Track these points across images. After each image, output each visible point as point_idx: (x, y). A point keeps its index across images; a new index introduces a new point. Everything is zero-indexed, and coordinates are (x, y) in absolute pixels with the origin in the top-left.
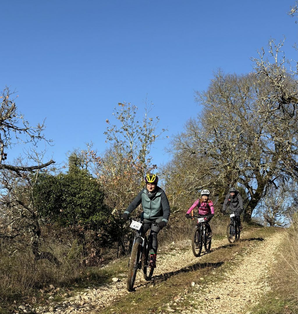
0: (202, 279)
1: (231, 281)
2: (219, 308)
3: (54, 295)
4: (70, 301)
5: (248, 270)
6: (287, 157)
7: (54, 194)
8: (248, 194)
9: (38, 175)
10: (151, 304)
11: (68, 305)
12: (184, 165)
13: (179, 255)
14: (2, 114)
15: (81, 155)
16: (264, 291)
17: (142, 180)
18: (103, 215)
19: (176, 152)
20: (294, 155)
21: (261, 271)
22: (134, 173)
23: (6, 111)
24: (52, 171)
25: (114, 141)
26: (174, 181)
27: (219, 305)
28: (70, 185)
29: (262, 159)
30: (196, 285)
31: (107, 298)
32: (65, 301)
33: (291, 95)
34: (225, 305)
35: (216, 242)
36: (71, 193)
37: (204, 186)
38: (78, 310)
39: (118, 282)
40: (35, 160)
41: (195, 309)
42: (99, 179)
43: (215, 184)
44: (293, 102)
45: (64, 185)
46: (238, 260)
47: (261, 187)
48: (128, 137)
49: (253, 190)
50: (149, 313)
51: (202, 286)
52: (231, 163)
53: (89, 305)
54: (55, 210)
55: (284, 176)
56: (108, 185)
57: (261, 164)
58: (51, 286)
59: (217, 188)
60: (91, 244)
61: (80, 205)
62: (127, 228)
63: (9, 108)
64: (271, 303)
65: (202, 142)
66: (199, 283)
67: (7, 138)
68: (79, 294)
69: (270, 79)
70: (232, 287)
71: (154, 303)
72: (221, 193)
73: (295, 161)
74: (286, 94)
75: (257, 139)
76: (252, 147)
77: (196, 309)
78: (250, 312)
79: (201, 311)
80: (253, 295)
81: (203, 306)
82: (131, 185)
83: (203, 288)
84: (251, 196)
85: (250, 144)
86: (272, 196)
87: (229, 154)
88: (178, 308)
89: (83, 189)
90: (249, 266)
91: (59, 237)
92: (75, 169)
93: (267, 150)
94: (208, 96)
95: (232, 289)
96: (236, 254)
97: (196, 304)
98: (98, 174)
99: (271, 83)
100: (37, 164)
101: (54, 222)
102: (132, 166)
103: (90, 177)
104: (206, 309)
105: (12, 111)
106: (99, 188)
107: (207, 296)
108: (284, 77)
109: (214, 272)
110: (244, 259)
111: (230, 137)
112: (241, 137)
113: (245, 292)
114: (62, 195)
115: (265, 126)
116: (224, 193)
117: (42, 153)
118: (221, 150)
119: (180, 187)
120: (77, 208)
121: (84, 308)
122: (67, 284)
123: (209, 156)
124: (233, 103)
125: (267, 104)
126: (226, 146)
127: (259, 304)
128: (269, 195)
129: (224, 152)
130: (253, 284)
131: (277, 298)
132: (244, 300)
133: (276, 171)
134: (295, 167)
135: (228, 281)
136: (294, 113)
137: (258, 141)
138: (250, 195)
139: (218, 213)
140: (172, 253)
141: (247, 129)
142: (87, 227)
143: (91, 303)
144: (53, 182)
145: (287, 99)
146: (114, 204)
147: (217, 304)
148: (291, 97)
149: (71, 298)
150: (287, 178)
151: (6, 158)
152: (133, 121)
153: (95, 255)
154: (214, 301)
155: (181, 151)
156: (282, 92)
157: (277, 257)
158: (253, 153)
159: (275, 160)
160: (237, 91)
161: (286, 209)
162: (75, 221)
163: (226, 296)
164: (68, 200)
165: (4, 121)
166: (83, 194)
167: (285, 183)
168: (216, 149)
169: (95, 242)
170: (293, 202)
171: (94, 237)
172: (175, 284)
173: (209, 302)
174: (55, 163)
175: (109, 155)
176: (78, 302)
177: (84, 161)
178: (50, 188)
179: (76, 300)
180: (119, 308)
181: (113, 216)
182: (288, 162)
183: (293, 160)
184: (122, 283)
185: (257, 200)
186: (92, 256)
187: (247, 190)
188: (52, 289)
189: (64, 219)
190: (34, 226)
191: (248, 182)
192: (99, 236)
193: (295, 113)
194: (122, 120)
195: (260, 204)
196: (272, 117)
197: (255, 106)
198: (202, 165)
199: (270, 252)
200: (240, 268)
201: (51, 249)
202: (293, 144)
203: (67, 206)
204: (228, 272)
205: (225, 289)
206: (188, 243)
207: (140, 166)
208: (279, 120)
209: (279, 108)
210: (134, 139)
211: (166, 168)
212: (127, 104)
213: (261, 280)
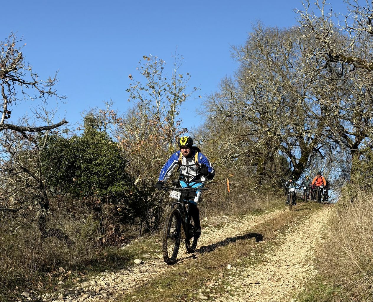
0: (239, 261)
1: (272, 263)
2: (259, 295)
3: (64, 279)
4: (84, 287)
5: (292, 251)
6: (335, 122)
7: (66, 159)
8: (290, 164)
9: (47, 137)
10: (180, 291)
11: (81, 292)
12: (218, 130)
13: (213, 233)
14: (6, 65)
15: (99, 115)
16: (309, 275)
17: (170, 146)
18: (124, 186)
19: (210, 114)
20: (342, 120)
21: (306, 252)
22: (161, 137)
23: (11, 61)
24: (65, 132)
25: (138, 100)
26: (208, 148)
27: (258, 292)
28: (85, 150)
29: (306, 125)
30: (232, 268)
31: (128, 283)
32: (77, 287)
33: (340, 52)
34: (266, 291)
35: (255, 219)
36: (87, 159)
37: (241, 153)
38: (92, 298)
39: (141, 264)
40: (44, 119)
41: (231, 296)
42: (120, 143)
43: (254, 151)
44: (341, 60)
45: (78, 150)
46: (279, 238)
47: (305, 156)
48: (154, 96)
49: (296, 159)
50: (178, 301)
51: (239, 269)
52: (271, 128)
53: (106, 291)
54: (67, 178)
55: (331, 145)
56: (130, 151)
57: (305, 130)
58: (61, 269)
59: (256, 157)
60: (109, 220)
61: (97, 173)
62: (152, 201)
63: (15, 58)
64: (318, 289)
65: (238, 103)
66: (236, 265)
67: (12, 94)
68: (95, 278)
69: (316, 33)
70: (274, 271)
71: (184, 290)
72: (260, 162)
73: (343, 127)
74: (334, 51)
75: (300, 101)
76: (295, 110)
77: (233, 295)
78: (294, 299)
79: (238, 298)
80: (297, 280)
81: (240, 293)
82: (157, 151)
83: (240, 272)
84: (294, 166)
85: (293, 108)
86: (317, 167)
87: (270, 118)
88: (211, 295)
89: (100, 155)
90: (292, 246)
91: (71, 211)
92: (92, 132)
93: (312, 115)
94: (246, 51)
95: (274, 273)
96: (277, 232)
97: (233, 291)
98: (119, 138)
99: (317, 38)
100: (47, 125)
101: (66, 193)
102: (159, 129)
103: (109, 141)
104: (244, 296)
105: (18, 61)
106: (120, 153)
107: (246, 280)
108: (331, 33)
109: (253, 253)
110: (286, 238)
111: (271, 99)
112: (283, 99)
113: (288, 276)
114: (75, 161)
115: (310, 88)
116: (263, 162)
117: (53, 112)
118: (260, 114)
119: (214, 155)
120: (93, 177)
121: (100, 296)
122: (80, 266)
123: (247, 120)
124: (274, 61)
125: (313, 61)
126: (266, 108)
127: (304, 290)
128: (314, 165)
129: (264, 116)
130: (297, 267)
131: (325, 284)
132: (288, 285)
133: (322, 138)
134: (343, 134)
135: (269, 263)
136: (342, 73)
137: (301, 104)
138: (292, 165)
139: (257, 185)
140: (204, 230)
141: (290, 90)
142: (104, 199)
143: (109, 290)
144: (65, 146)
145: (335, 57)
146: (138, 173)
147: (257, 290)
148: (340, 55)
149: (85, 284)
150: (334, 146)
151: (9, 117)
152: (160, 78)
153: (113, 232)
154: (253, 287)
155: (215, 113)
156: (329, 49)
157: (324, 236)
158: (297, 118)
159: (321, 126)
160: (279, 46)
161: (333, 182)
162: (91, 192)
163: (266, 281)
164: (83, 168)
165: (9, 73)
166: (101, 160)
167: (331, 152)
168: (255, 112)
169: (114, 218)
170: (340, 173)
171: (113, 211)
172: (207, 266)
173: (247, 288)
174: (68, 124)
175: (131, 116)
176: (93, 289)
177: (102, 123)
178: (62, 153)
179: (91, 285)
180: (142, 295)
181: (136, 187)
182: (336, 129)
183: (341, 126)
184: (146, 265)
185: (300, 170)
186: (111, 234)
187: (289, 160)
188: (62, 272)
189: (78, 190)
190: (41, 197)
191: (291, 150)
192: (120, 210)
193: (344, 73)
194: (148, 76)
195: (304, 175)
196: (318, 77)
197: (299, 64)
198: (238, 130)
199: (316, 231)
200: (282, 248)
201: (61, 225)
202: (341, 108)
203: (82, 174)
204: (268, 253)
205: (266, 272)
206: (222, 219)
207: (168, 129)
208: (326, 80)
209: (326, 67)
210: (161, 98)
211: (198, 133)
212: (154, 58)
213: (307, 262)
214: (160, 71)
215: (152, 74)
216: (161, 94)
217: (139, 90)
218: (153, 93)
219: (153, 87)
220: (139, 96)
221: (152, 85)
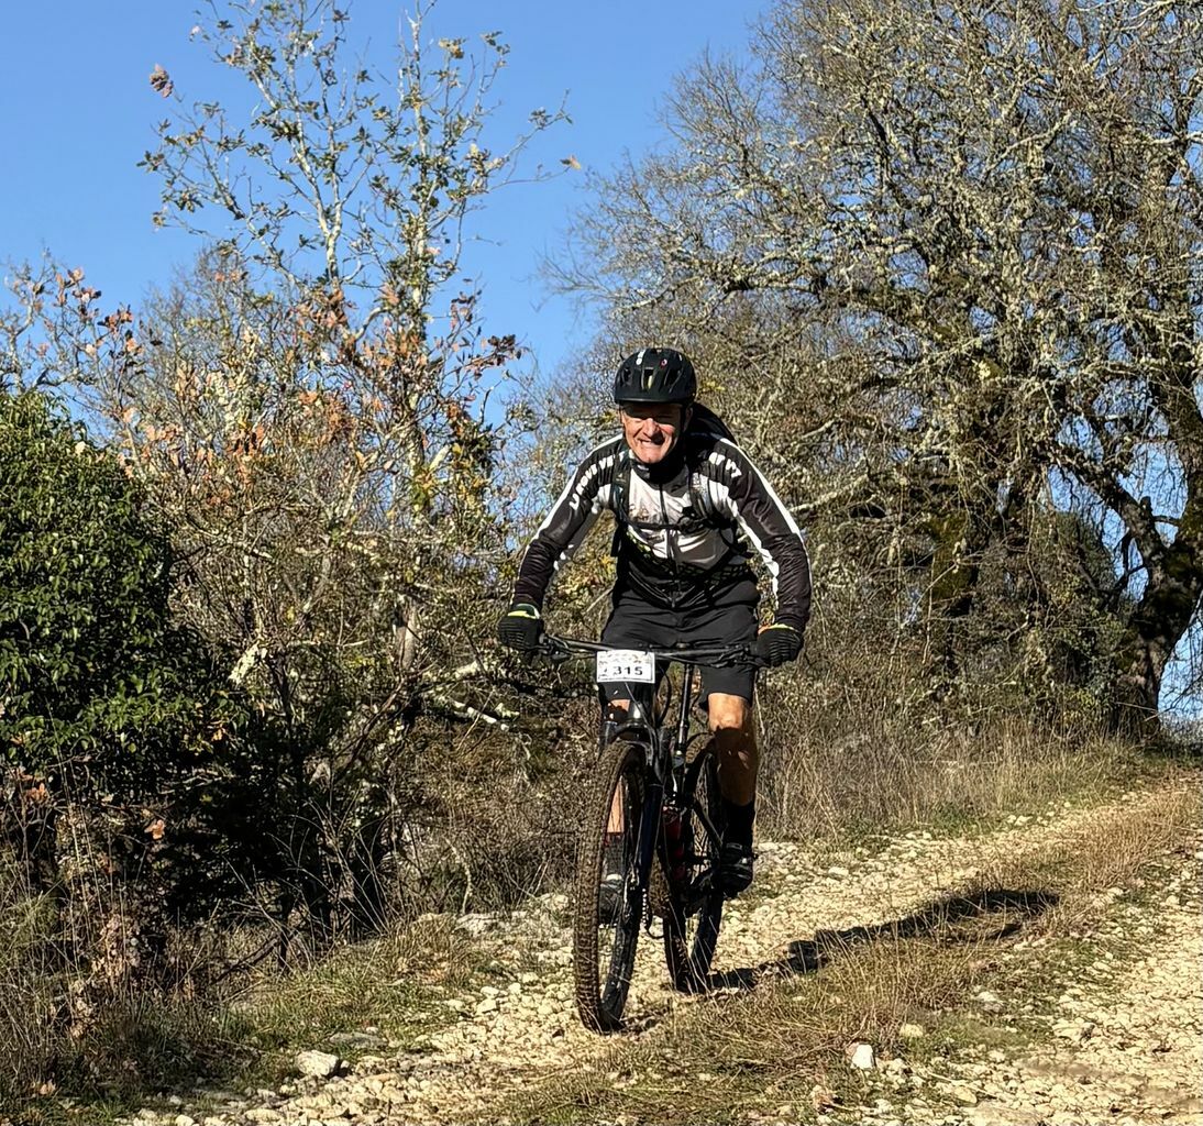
48: (301, 180)
59: (915, 513)
152: (330, 72)
181: (240, 695)
194: (260, 71)
214: (326, 38)
215: (281, 55)
216: (341, 167)
217: (213, 151)
218: (295, 163)
219: (296, 132)
220: (220, 186)
221: (285, 117)
